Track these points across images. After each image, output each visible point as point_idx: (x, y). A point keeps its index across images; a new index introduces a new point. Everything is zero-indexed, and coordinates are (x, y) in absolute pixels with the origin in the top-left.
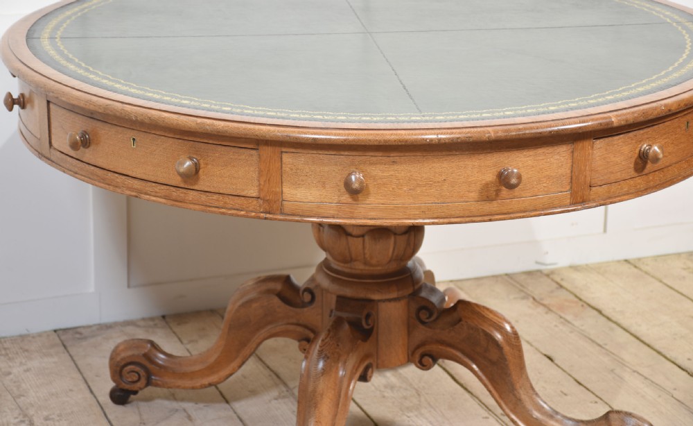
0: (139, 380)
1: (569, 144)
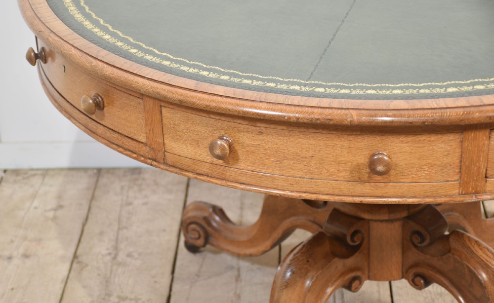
0: (199, 238)
1: (457, 133)
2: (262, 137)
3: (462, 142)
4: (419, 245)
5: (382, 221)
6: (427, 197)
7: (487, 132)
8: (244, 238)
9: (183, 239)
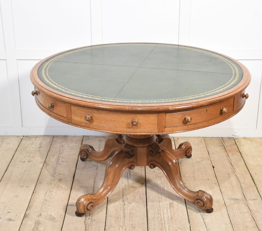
0: (85, 156)
1: (156, 114)
2: (101, 115)
3: (158, 116)
4: (152, 155)
5: (141, 147)
6: (149, 133)
7: (165, 114)
8: (99, 155)
9: (80, 156)
